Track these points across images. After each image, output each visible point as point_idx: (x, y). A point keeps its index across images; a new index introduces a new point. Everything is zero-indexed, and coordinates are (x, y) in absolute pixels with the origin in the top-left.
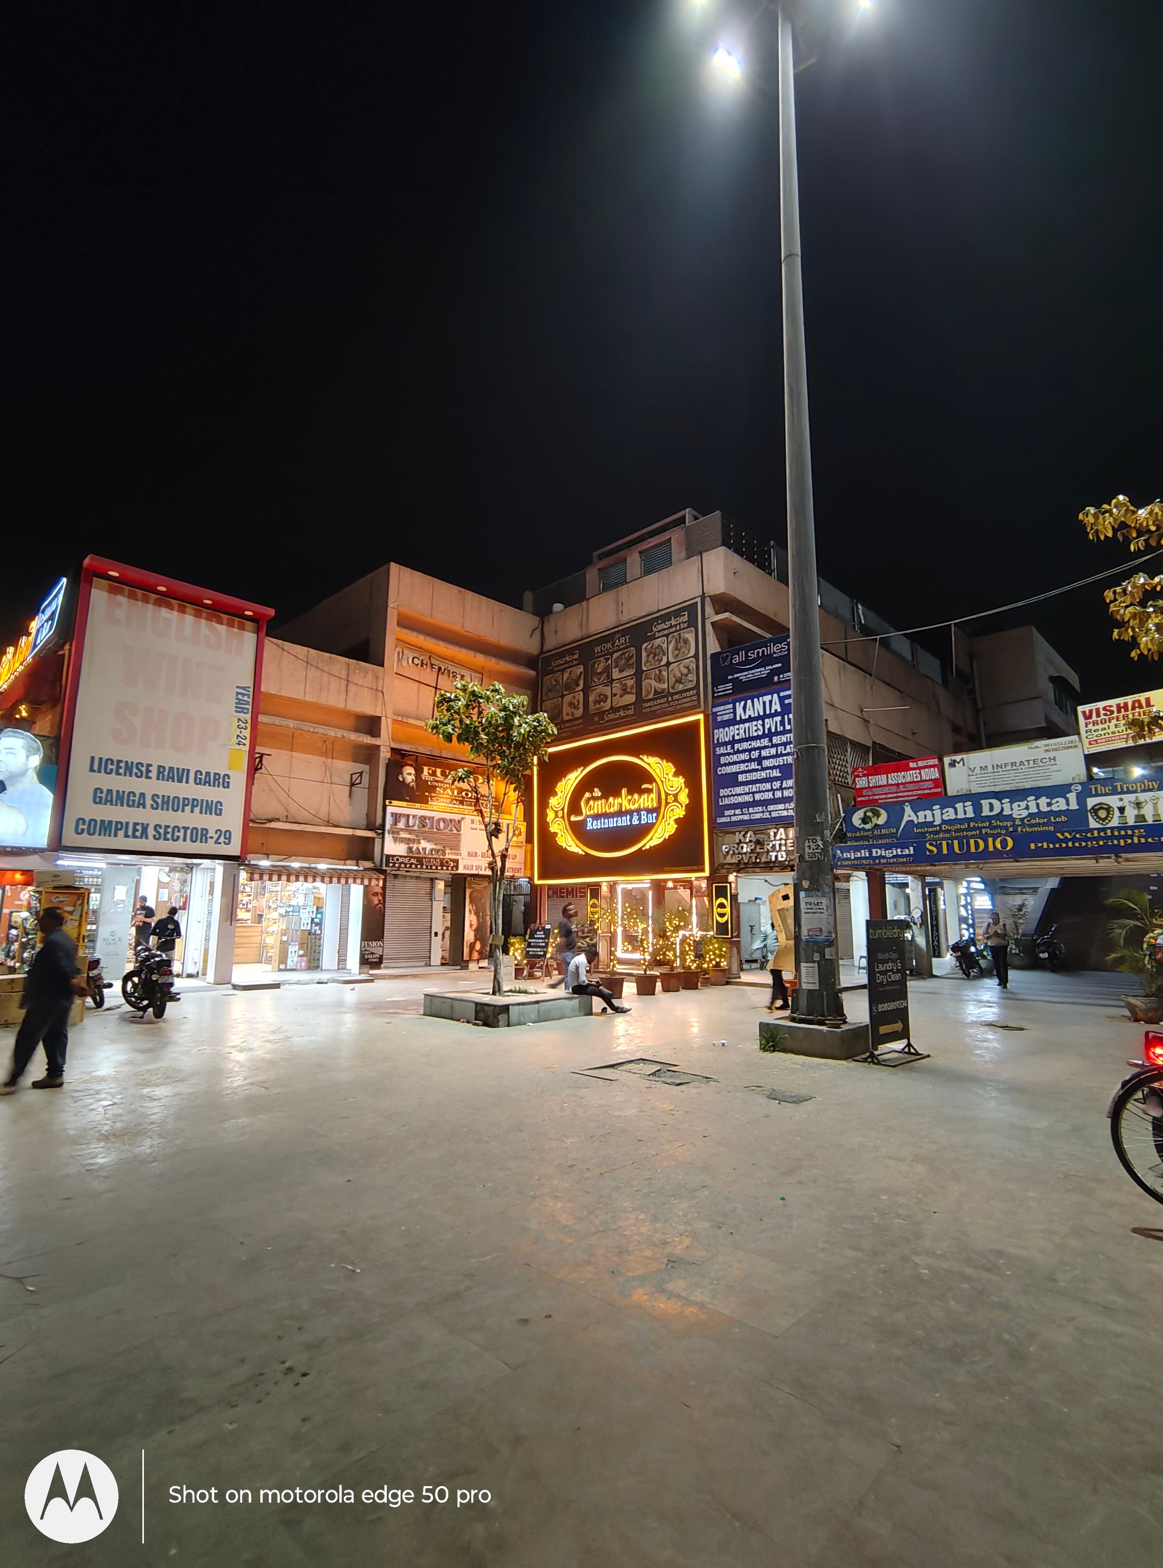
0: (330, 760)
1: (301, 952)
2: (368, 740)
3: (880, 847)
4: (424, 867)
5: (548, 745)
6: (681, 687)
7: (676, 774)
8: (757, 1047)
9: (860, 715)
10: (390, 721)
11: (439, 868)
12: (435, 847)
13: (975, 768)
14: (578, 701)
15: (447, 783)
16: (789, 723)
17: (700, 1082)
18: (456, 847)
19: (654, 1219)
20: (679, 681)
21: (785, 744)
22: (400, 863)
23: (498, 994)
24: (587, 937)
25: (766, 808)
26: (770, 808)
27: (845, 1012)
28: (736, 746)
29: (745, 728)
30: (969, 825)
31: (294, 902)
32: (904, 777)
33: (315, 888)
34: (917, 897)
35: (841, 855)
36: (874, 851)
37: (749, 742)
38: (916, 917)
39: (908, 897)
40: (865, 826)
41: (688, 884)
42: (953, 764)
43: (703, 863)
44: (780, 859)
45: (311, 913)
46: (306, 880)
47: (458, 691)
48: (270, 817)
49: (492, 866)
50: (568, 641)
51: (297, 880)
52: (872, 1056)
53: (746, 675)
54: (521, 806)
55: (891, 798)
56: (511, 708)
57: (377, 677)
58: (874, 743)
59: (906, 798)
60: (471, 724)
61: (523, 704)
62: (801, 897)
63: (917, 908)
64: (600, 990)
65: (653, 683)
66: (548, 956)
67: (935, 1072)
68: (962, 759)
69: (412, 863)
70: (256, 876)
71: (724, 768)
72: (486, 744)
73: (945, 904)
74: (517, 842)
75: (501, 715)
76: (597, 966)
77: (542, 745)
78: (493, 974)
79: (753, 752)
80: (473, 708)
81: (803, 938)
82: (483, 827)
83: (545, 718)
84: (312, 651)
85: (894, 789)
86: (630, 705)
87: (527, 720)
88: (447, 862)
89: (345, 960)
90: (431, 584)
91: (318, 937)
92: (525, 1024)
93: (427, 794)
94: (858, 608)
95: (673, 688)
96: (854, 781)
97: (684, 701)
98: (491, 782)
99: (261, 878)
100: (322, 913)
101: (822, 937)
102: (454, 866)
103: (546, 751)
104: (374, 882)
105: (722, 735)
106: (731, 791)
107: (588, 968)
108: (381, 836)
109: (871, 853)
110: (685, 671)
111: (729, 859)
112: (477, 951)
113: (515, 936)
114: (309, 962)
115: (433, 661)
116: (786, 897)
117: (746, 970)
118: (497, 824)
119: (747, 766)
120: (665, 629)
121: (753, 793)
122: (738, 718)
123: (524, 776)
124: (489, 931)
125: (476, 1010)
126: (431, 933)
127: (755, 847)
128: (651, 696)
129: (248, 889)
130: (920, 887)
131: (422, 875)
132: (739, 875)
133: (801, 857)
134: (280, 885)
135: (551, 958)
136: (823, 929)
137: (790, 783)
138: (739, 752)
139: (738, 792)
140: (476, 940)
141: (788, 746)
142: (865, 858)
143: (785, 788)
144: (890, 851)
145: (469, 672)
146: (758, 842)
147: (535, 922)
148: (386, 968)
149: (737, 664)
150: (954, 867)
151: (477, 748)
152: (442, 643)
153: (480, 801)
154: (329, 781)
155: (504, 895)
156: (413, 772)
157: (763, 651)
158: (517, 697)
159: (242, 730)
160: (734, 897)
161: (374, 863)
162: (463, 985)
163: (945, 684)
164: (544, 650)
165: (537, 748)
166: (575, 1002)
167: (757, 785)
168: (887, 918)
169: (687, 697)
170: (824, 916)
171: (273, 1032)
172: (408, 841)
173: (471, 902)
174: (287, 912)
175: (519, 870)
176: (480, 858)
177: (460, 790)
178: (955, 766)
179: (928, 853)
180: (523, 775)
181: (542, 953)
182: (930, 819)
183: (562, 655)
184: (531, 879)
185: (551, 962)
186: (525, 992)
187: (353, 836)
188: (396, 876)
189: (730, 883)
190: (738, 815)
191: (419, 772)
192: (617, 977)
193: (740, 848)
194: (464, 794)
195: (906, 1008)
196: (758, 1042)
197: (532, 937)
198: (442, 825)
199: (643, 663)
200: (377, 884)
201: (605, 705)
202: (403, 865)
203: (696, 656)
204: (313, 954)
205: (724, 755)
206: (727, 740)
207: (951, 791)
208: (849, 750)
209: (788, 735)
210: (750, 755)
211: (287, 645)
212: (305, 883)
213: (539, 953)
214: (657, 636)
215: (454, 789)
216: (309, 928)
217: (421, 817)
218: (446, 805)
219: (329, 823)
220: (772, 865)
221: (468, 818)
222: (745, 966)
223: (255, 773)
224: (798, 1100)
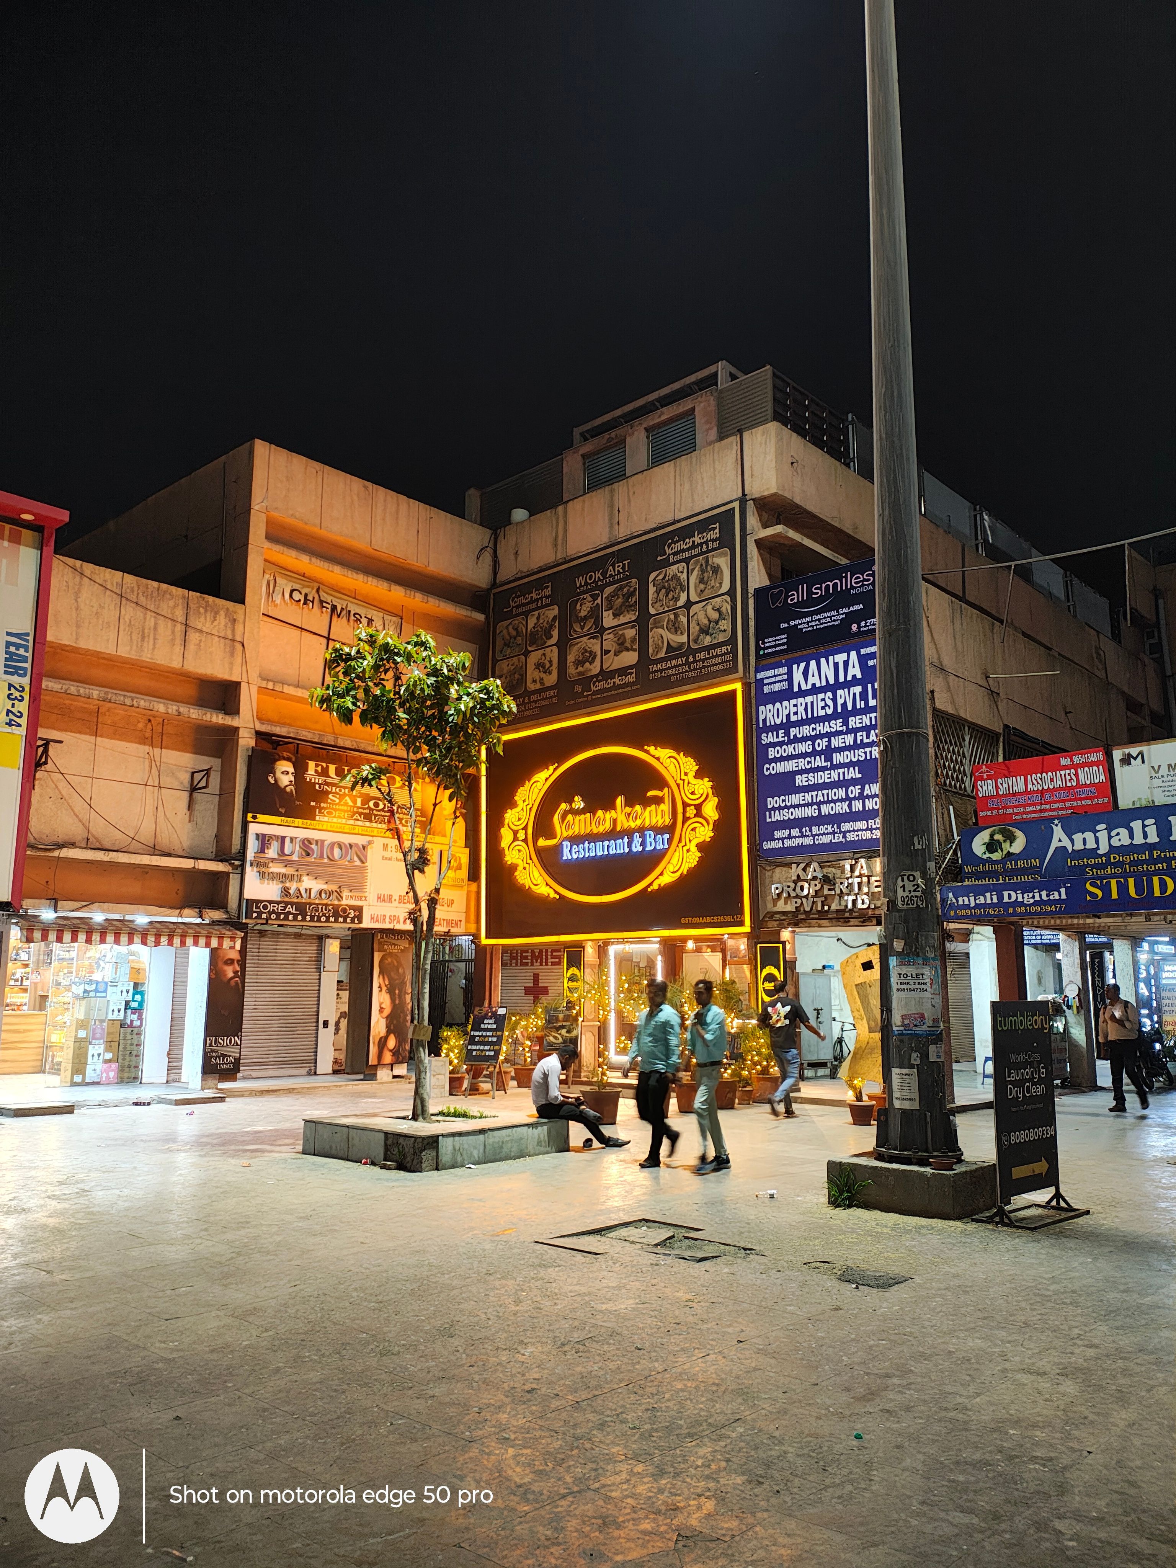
0: (157, 751)
1: (109, 1056)
2: (218, 719)
3: (1014, 888)
4: (308, 918)
5: (503, 729)
6: (707, 640)
7: (698, 775)
8: (825, 1200)
9: (984, 683)
10: (254, 689)
11: (332, 919)
12: (325, 887)
13: (1159, 766)
14: (550, 662)
15: (345, 788)
16: (874, 697)
17: (735, 1256)
18: (358, 886)
19: (661, 1473)
20: (704, 631)
21: (867, 729)
22: (270, 913)
23: (420, 1119)
24: (563, 1027)
25: (839, 827)
26: (846, 827)
27: (961, 1144)
28: (793, 731)
29: (806, 704)
30: (1151, 854)
31: (97, 976)
32: (1052, 780)
33: (132, 954)
34: (1073, 966)
35: (954, 900)
36: (1006, 894)
37: (813, 726)
38: (1071, 997)
39: (1058, 967)
40: (991, 855)
41: (718, 945)
42: (1126, 760)
43: (742, 913)
44: (860, 905)
45: (125, 993)
46: (117, 941)
47: (362, 644)
48: (60, 841)
49: (413, 915)
50: (534, 566)
51: (103, 941)
52: (1001, 1212)
53: (808, 623)
54: (461, 823)
55: (1031, 812)
56: (445, 671)
57: (235, 620)
58: (1006, 727)
59: (1055, 813)
60: (383, 695)
61: (464, 664)
62: (891, 967)
63: (1072, 982)
64: (582, 1112)
65: (667, 635)
66: (501, 1058)
67: (1094, 1237)
68: (1141, 753)
69: (289, 913)
70: (37, 935)
71: (773, 764)
72: (406, 727)
73: (1114, 976)
74: (455, 880)
75: (429, 682)
76: (577, 1073)
77: (494, 730)
78: (413, 1086)
79: (819, 741)
80: (386, 671)
81: (895, 1028)
82: (401, 856)
83: (497, 686)
84: (130, 579)
85: (1036, 798)
86: (631, 667)
87: (471, 691)
88: (344, 910)
89: (179, 1068)
90: (320, 473)
91: (136, 1030)
92: (463, 1166)
93: (313, 804)
94: (982, 519)
95: (696, 642)
96: (974, 786)
97: (713, 661)
98: (414, 785)
99: (45, 938)
100: (142, 993)
101: (925, 1028)
102: (355, 917)
103: (499, 739)
104: (227, 943)
105: (769, 713)
106: (783, 801)
107: (563, 1077)
108: (240, 869)
109: (1000, 897)
110: (715, 615)
111: (781, 906)
112: (391, 1051)
113: (450, 1025)
114: (121, 1070)
115: (325, 597)
116: (867, 966)
117: (808, 1078)
118: (422, 851)
119: (809, 762)
120: (684, 551)
121: (819, 804)
122: (796, 689)
123: (467, 777)
124: (409, 1018)
125: (386, 1144)
126: (317, 1022)
127: (822, 886)
128: (662, 654)
129: (24, 956)
130: (1077, 951)
131: (304, 932)
132: (797, 930)
133: (892, 904)
134: (76, 949)
135: (506, 1060)
136: (926, 1015)
137: (876, 788)
138: (796, 740)
139: (795, 802)
140: (389, 1032)
141: (872, 732)
142: (992, 905)
143: (868, 797)
144: (1031, 895)
145: (381, 614)
146: (827, 880)
147: (482, 1005)
148: (244, 1078)
149: (794, 605)
150: (1128, 919)
151: (392, 734)
152: (337, 569)
153: (397, 815)
154: (156, 784)
155: (433, 962)
156: (291, 770)
157: (835, 585)
158: (455, 654)
159: (16, 702)
160: (790, 965)
161: (227, 912)
162: (367, 1104)
163: (1116, 636)
164: (498, 581)
165: (486, 733)
166: (542, 1131)
167: (825, 792)
168: (1026, 999)
169: (717, 656)
170: (927, 995)
171: (61, 1183)
172: (282, 878)
173: (381, 972)
174: (85, 991)
175: (457, 923)
176: (396, 904)
177: (366, 799)
178: (1129, 764)
179: (1089, 898)
180: (463, 775)
181: (492, 1053)
182: (1091, 845)
183: (525, 589)
184: (476, 936)
185: (506, 1067)
186: (465, 1115)
187: (194, 872)
188: (262, 933)
189: (784, 943)
190: (795, 837)
191: (300, 769)
192: (608, 1090)
193: (798, 889)
194: (371, 804)
195: (1054, 1138)
196: (826, 1191)
197: (476, 1027)
198: (337, 852)
199: (650, 602)
200: (232, 947)
201: (592, 667)
202: (273, 916)
203: (731, 593)
204: (128, 1058)
205: (774, 745)
206: (778, 721)
207: (1125, 802)
208: (967, 738)
209: (873, 715)
210: (813, 745)
211: (89, 568)
212: (115, 946)
213: (487, 1053)
214: (671, 560)
215: (355, 796)
216: (121, 1017)
217: (303, 841)
218: (344, 821)
219: (155, 850)
220: (847, 914)
221: (379, 842)
222: (808, 1073)
223: (36, 771)
224: (885, 1283)
